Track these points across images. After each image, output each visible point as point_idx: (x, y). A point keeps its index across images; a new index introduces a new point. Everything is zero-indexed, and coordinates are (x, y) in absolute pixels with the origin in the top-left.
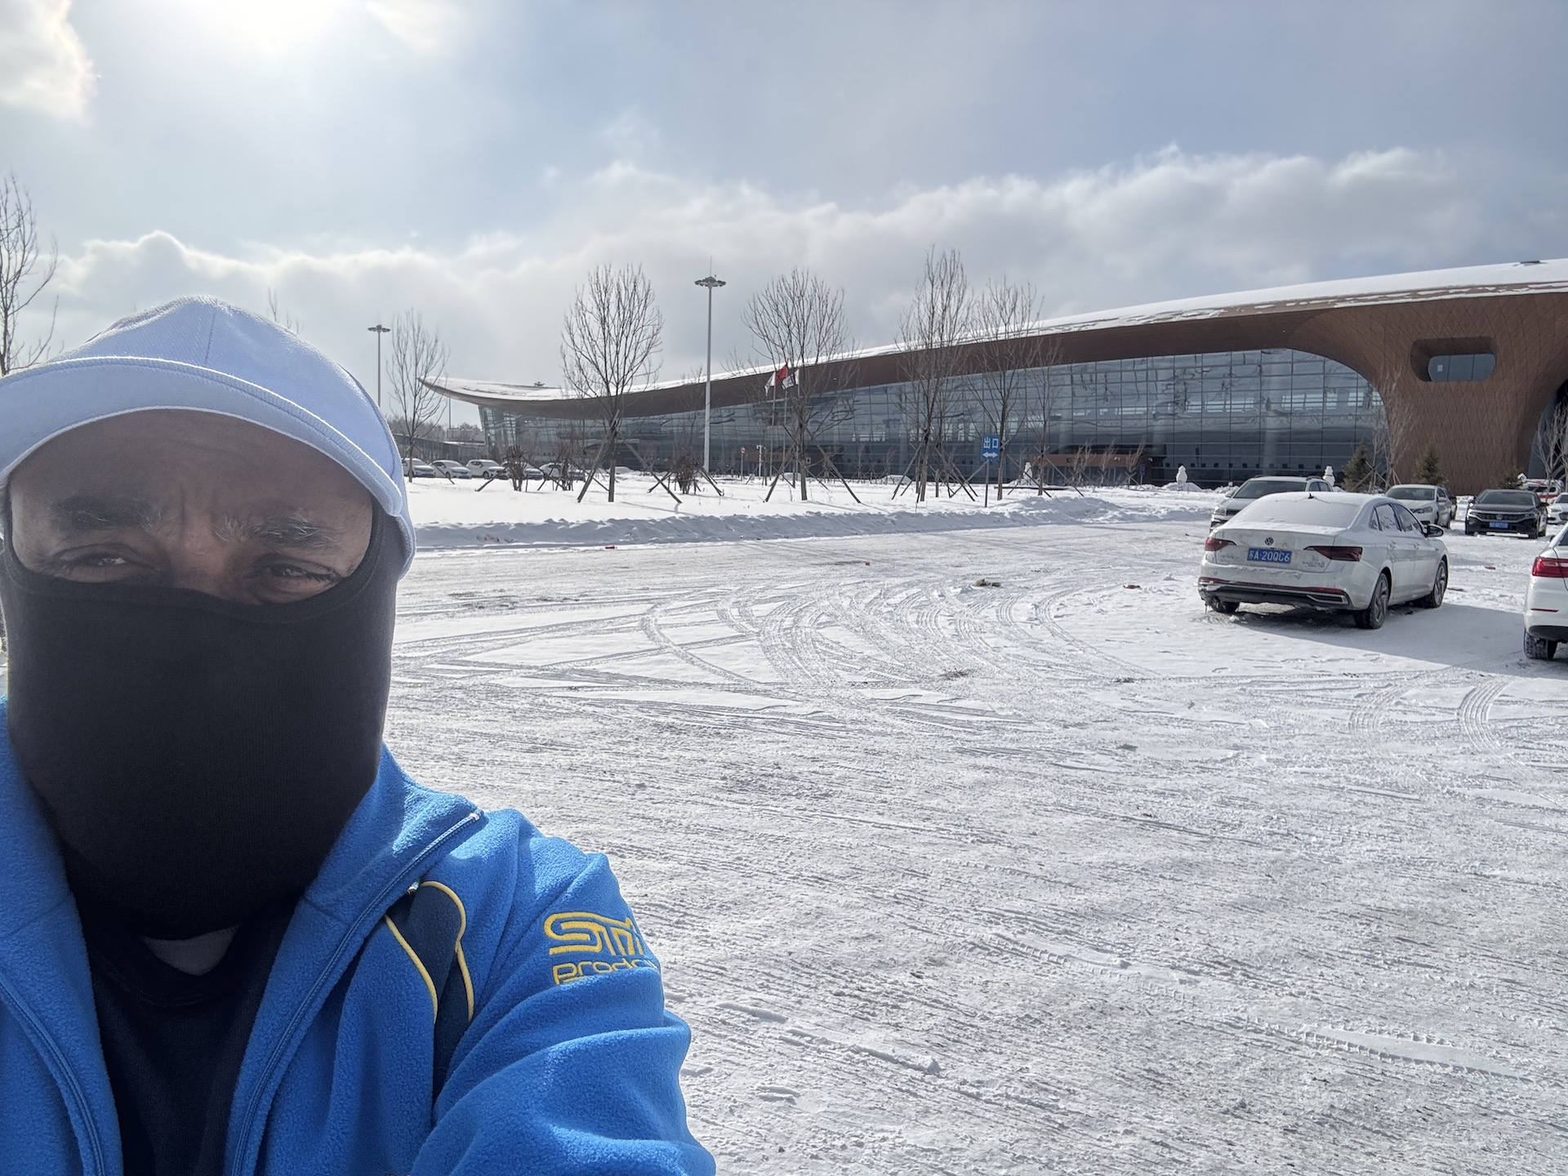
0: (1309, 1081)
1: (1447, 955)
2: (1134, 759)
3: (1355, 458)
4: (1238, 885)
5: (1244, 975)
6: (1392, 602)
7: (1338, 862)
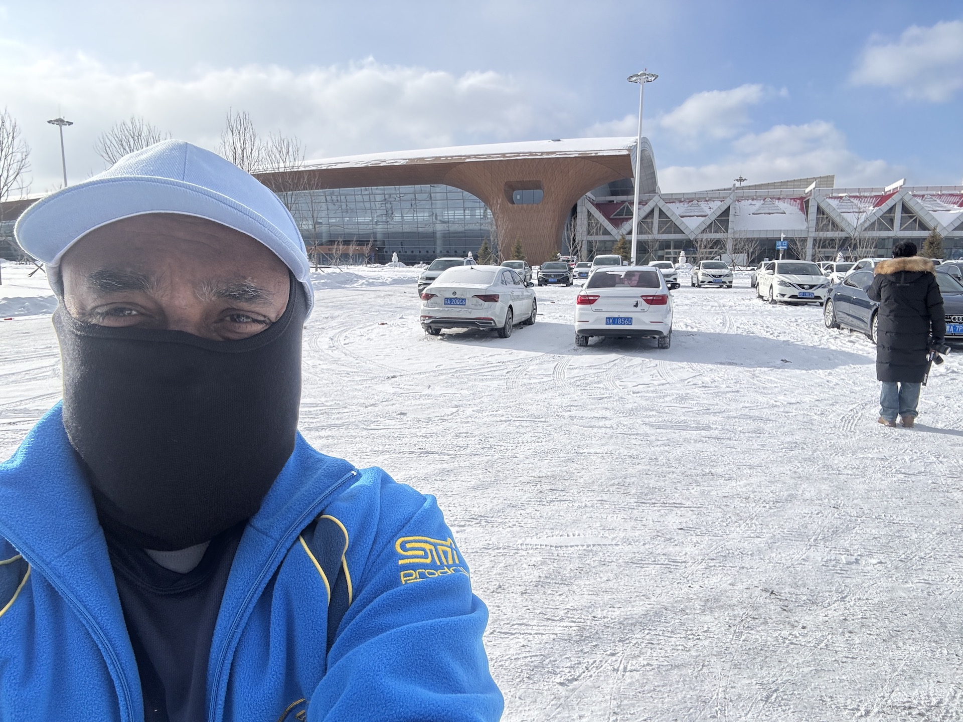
0: (527, 567)
1: (572, 493)
2: (407, 419)
3: (482, 247)
4: (473, 477)
5: (486, 522)
6: (514, 323)
7: (516, 457)
